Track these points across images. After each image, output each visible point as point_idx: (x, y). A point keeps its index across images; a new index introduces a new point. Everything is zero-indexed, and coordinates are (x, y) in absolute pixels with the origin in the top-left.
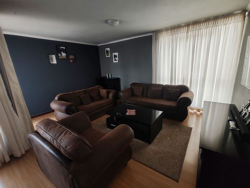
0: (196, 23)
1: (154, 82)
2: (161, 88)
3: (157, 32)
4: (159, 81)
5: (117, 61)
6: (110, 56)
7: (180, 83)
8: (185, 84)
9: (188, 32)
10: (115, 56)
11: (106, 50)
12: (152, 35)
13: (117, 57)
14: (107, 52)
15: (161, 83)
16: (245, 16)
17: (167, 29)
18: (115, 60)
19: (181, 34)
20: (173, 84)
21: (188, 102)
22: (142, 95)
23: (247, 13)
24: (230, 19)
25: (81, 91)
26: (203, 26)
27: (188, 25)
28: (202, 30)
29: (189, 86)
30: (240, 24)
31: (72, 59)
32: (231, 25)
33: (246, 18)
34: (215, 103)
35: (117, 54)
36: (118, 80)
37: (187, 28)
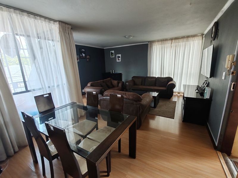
0: (176, 38)
1: (148, 76)
2: (155, 79)
3: (152, 42)
4: (153, 74)
5: (120, 61)
6: (114, 57)
7: (167, 76)
8: (170, 76)
9: (172, 43)
10: (119, 57)
11: (111, 52)
12: (148, 44)
13: (120, 58)
14: (112, 53)
15: (154, 76)
16: (203, 38)
17: (158, 41)
18: (118, 60)
19: (167, 44)
20: (162, 77)
21: (174, 86)
22: (142, 85)
23: (204, 36)
24: (195, 38)
25: (101, 82)
26: (181, 40)
27: (172, 39)
28: (180, 43)
29: (172, 77)
30: (201, 41)
31: (88, 58)
32: (196, 42)
33: (204, 38)
34: (189, 86)
35: (120, 55)
36: (120, 75)
37: (171, 41)
